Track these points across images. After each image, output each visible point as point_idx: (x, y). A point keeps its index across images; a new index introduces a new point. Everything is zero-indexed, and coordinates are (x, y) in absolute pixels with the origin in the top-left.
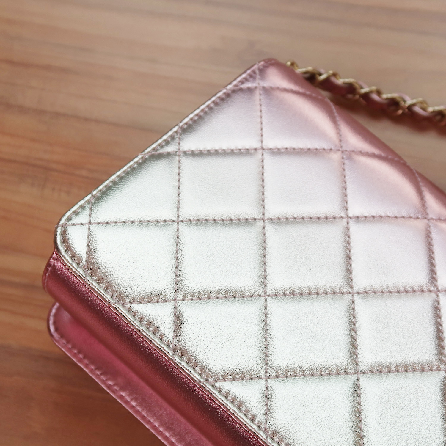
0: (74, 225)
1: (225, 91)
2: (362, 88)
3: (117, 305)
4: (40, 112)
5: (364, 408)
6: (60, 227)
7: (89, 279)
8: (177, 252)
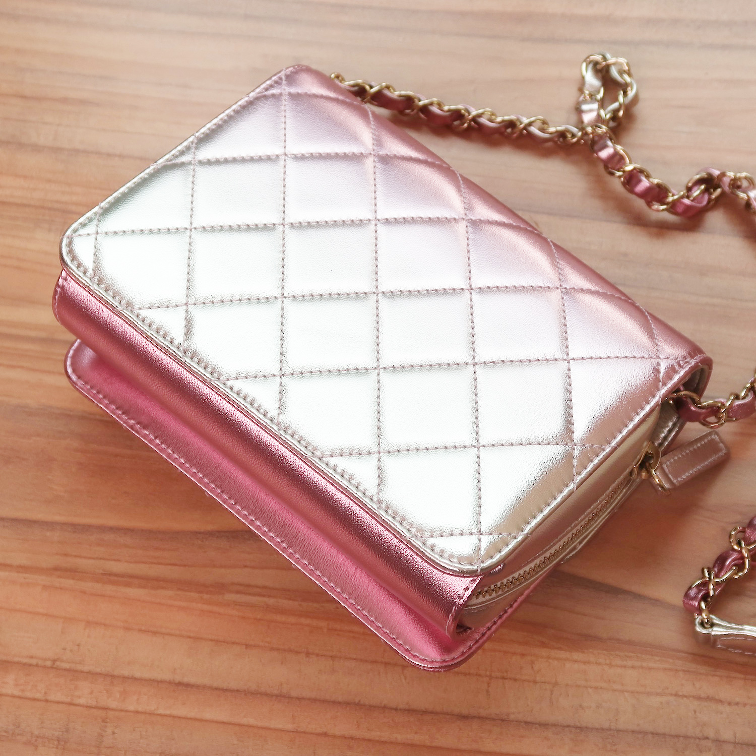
0: (80, 235)
1: (247, 99)
2: (420, 100)
3: (125, 311)
4: (57, 150)
5: (382, 400)
6: (65, 238)
7: (95, 287)
8: (189, 258)
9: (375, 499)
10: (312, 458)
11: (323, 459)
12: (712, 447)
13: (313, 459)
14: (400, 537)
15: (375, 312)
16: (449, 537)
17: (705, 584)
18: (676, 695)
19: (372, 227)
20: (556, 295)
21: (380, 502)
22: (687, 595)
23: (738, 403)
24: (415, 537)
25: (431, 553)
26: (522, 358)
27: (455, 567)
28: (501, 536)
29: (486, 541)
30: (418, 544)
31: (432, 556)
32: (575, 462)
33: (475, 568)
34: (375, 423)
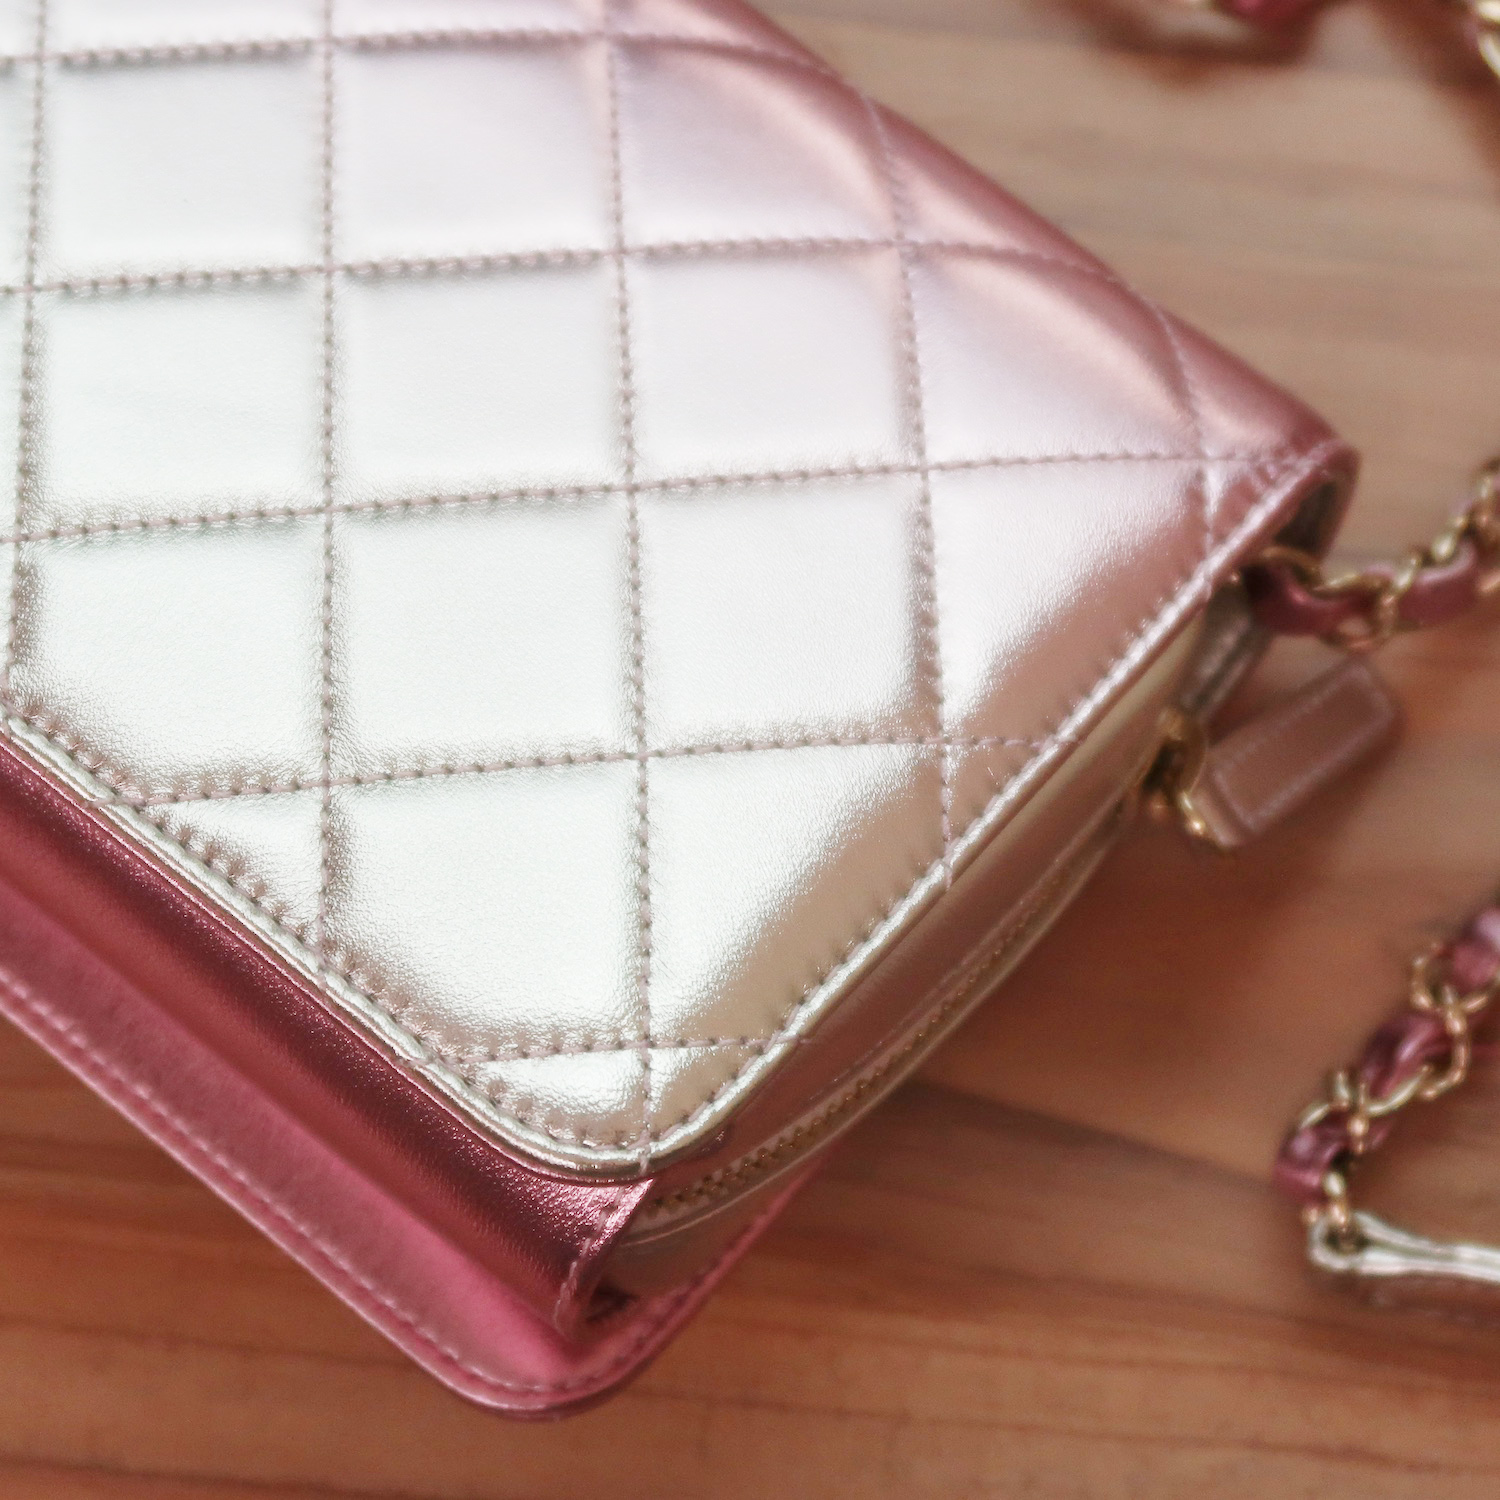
5: (340, 611)
9: (313, 938)
10: (110, 806)
11: (146, 809)
12: (1351, 704)
13: (115, 809)
14: (392, 1060)
15: (320, 329)
16: (549, 1058)
17: (1336, 1120)
18: (1255, 1444)
19: (317, 64)
20: (883, 269)
21: (328, 945)
22: (1285, 1153)
23: (1432, 576)
24: (438, 1060)
25: (490, 1113)
26: (781, 467)
27: (564, 1156)
28: (713, 1048)
29: (665, 1064)
30: (448, 1086)
31: (493, 1122)
32: (947, 795)
33: (630, 1156)
34: (316, 684)
